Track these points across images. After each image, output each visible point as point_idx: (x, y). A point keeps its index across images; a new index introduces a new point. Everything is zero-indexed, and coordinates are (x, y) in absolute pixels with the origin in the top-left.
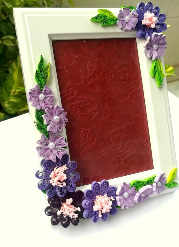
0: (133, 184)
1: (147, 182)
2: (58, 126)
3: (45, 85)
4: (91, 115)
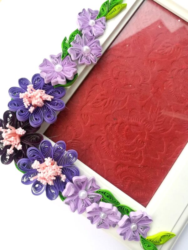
0: (103, 192)
1: (121, 208)
2: (81, 58)
3: (105, 16)
4: (127, 86)
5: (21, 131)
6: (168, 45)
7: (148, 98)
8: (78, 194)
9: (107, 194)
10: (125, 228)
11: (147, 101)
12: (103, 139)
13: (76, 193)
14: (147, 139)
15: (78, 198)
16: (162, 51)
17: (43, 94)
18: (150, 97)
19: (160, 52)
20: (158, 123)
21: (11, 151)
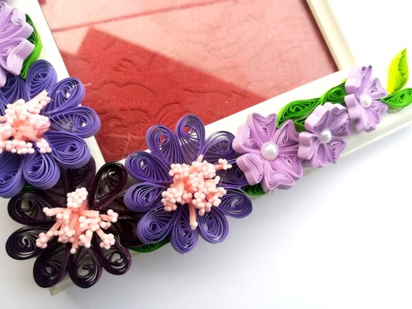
1: (328, 100)
9: (293, 107)
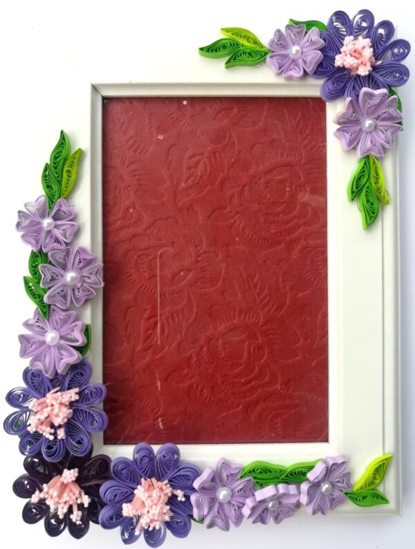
2: (74, 295)
3: (60, 197)
4: (177, 278)
5: (69, 475)
6: (195, 159)
7: (223, 275)
8: (217, 500)
9: (258, 469)
10: (314, 501)
11: (224, 280)
12: (197, 387)
13: (213, 500)
14: (264, 339)
15: (221, 505)
16: (192, 179)
17: (60, 398)
18: (223, 270)
19: (190, 182)
20: (264, 303)
21: (78, 515)
